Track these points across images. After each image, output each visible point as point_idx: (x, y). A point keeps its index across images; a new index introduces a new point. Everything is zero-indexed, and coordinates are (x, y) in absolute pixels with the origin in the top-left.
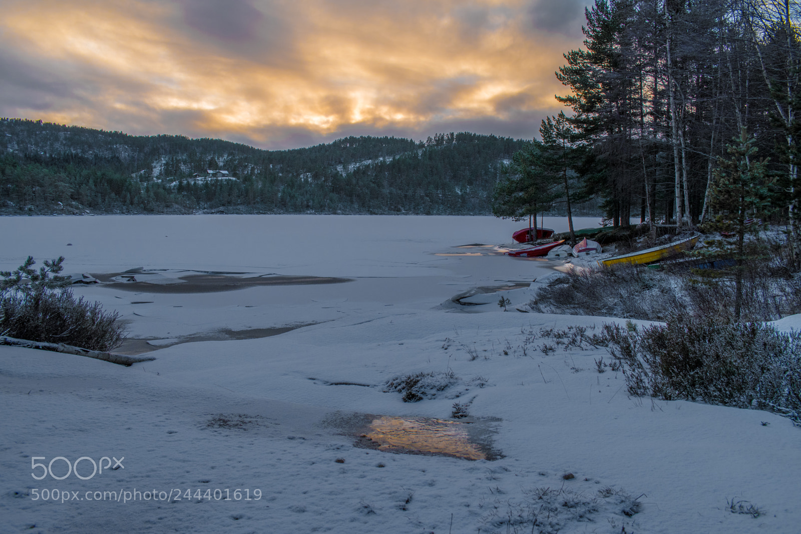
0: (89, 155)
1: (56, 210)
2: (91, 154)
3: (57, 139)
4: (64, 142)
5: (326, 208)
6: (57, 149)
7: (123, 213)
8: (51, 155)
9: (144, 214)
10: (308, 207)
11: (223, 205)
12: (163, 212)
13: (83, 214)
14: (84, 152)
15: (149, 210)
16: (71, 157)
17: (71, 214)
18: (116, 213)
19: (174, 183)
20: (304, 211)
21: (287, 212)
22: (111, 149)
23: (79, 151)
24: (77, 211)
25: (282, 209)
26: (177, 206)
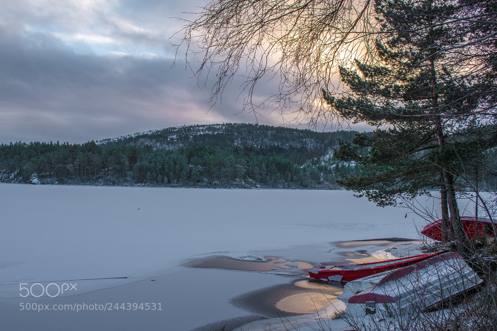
0: (286, 146)
1: (234, 184)
2: (288, 146)
3: (266, 136)
4: (270, 138)
6: (266, 142)
7: (285, 188)
8: (261, 147)
9: (300, 189)
12: (315, 188)
13: (252, 188)
14: (283, 144)
15: (304, 186)
16: (274, 148)
17: (243, 188)
18: (280, 188)
19: (334, 165)
22: (301, 142)
23: (280, 144)
24: (248, 186)
26: (327, 183)
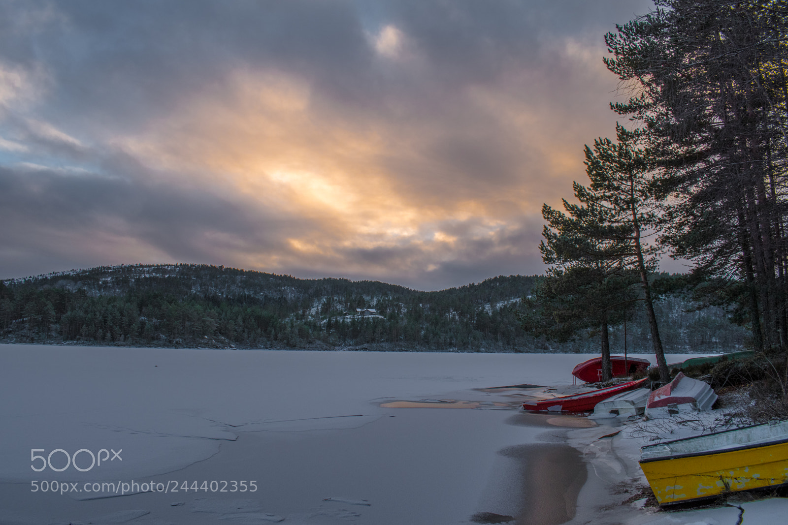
1: (202, 343)
2: (262, 295)
3: (234, 282)
4: (240, 284)
5: (469, 346)
6: (233, 290)
7: (267, 348)
8: (227, 296)
9: (287, 349)
10: (451, 344)
11: (368, 342)
12: (304, 348)
13: (226, 348)
14: (256, 293)
15: (292, 346)
16: (244, 298)
17: (214, 348)
18: (260, 348)
19: (325, 321)
20: (447, 349)
21: (430, 350)
24: (221, 345)
25: (425, 347)
26: (319, 342)
